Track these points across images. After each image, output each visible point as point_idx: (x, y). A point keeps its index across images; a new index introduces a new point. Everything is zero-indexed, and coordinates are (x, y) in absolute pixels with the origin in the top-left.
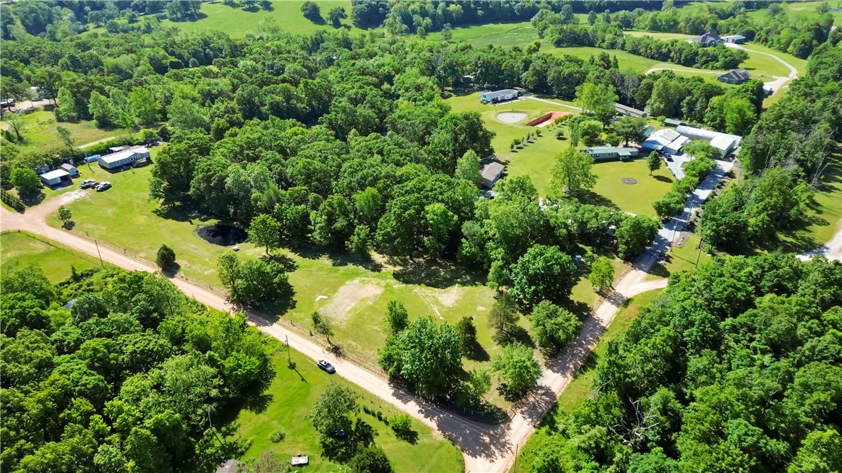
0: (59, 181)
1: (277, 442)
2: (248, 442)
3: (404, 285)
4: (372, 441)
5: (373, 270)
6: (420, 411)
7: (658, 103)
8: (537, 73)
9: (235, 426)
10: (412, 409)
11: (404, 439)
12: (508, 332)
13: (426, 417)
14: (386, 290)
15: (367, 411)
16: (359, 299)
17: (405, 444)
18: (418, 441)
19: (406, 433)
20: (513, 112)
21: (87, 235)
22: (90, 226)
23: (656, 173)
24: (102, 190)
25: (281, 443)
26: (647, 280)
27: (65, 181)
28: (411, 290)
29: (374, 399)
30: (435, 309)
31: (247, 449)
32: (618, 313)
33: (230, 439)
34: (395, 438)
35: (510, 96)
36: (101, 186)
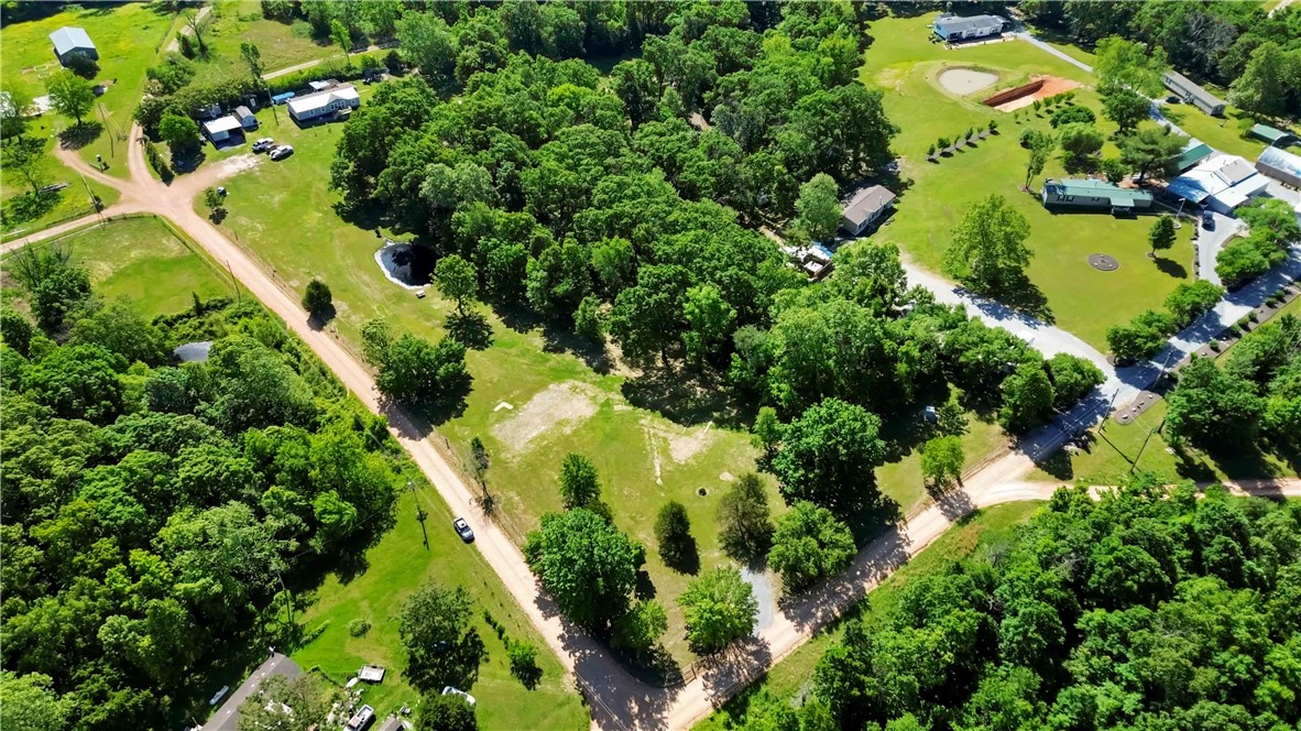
0: (227, 136)
1: (357, 636)
3: (631, 408)
4: (477, 669)
6: (561, 637)
7: (1251, 90)
9: (313, 599)
10: (551, 629)
11: (521, 677)
12: (748, 531)
13: (564, 649)
14: (600, 412)
15: (488, 620)
16: (556, 420)
17: (519, 685)
18: (537, 686)
19: (528, 671)
21: (235, 238)
22: (244, 221)
23: (1162, 253)
25: (361, 638)
26: (1030, 478)
27: (235, 137)
28: (636, 419)
30: (657, 463)
31: (315, 637)
32: (946, 534)
33: (299, 617)
34: (509, 672)
35: (987, 31)
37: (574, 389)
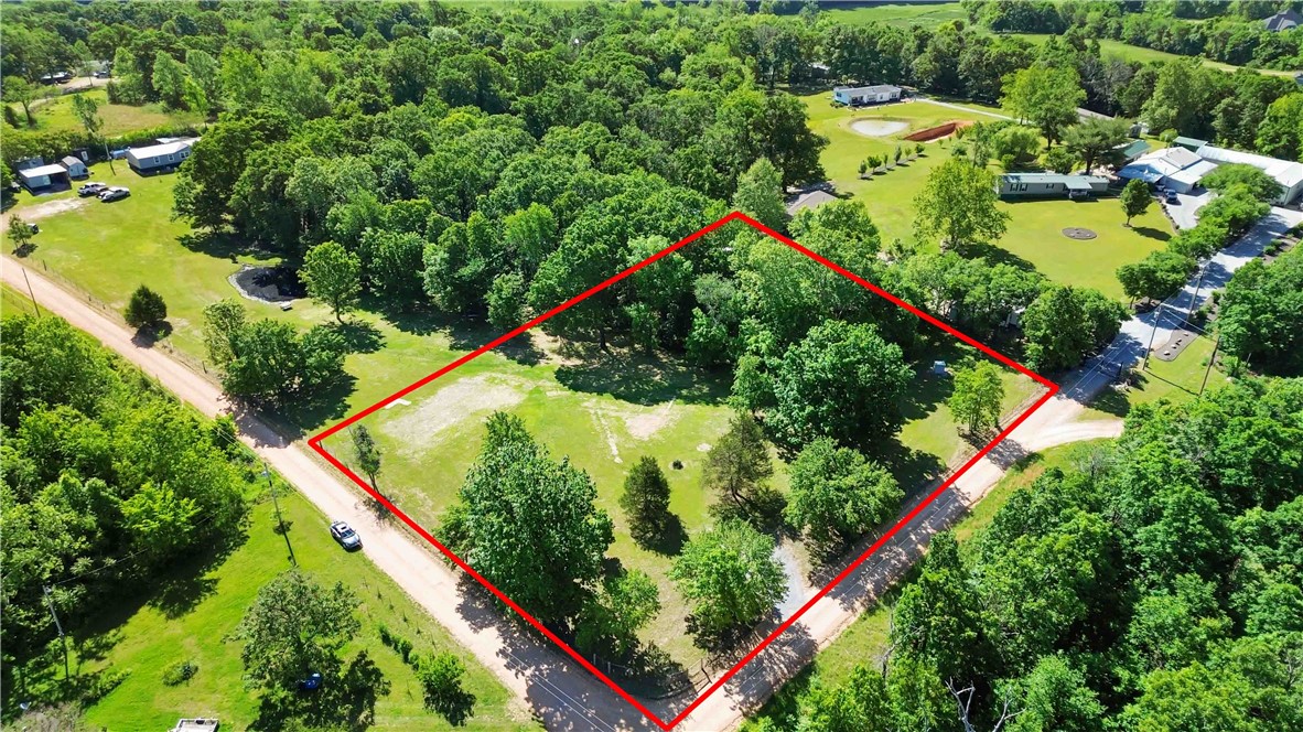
0: (48, 182)
1: (175, 684)
2: (115, 678)
3: (570, 392)
4: (371, 704)
5: (521, 362)
6: (502, 652)
7: (1164, 108)
8: (939, 56)
9: (113, 640)
10: (484, 646)
11: (441, 710)
12: (748, 501)
13: (508, 667)
14: (529, 399)
15: (386, 639)
16: (471, 410)
17: (438, 721)
18: (468, 720)
19: (449, 697)
20: (884, 119)
21: (45, 269)
22: (57, 253)
23: (1138, 221)
24: (110, 200)
25: (182, 687)
26: (1082, 418)
27: (59, 182)
28: (577, 403)
29: (413, 613)
30: (612, 443)
31: (105, 692)
32: (1002, 483)
33: (91, 667)
34: (422, 705)
35: (887, 96)
36: (108, 193)
37: (492, 380)
